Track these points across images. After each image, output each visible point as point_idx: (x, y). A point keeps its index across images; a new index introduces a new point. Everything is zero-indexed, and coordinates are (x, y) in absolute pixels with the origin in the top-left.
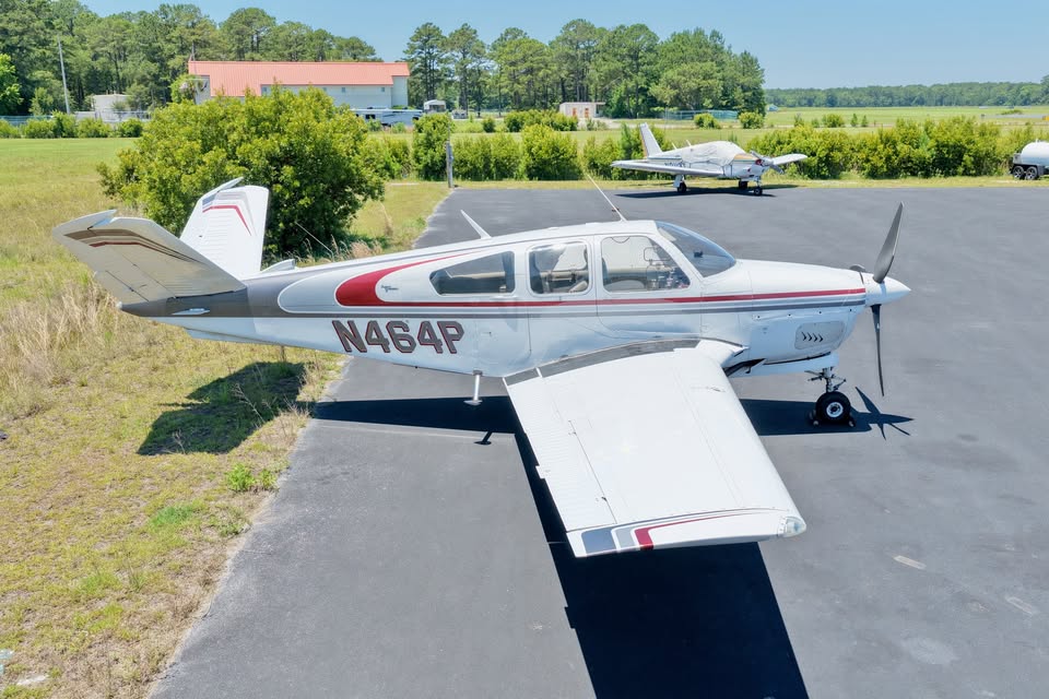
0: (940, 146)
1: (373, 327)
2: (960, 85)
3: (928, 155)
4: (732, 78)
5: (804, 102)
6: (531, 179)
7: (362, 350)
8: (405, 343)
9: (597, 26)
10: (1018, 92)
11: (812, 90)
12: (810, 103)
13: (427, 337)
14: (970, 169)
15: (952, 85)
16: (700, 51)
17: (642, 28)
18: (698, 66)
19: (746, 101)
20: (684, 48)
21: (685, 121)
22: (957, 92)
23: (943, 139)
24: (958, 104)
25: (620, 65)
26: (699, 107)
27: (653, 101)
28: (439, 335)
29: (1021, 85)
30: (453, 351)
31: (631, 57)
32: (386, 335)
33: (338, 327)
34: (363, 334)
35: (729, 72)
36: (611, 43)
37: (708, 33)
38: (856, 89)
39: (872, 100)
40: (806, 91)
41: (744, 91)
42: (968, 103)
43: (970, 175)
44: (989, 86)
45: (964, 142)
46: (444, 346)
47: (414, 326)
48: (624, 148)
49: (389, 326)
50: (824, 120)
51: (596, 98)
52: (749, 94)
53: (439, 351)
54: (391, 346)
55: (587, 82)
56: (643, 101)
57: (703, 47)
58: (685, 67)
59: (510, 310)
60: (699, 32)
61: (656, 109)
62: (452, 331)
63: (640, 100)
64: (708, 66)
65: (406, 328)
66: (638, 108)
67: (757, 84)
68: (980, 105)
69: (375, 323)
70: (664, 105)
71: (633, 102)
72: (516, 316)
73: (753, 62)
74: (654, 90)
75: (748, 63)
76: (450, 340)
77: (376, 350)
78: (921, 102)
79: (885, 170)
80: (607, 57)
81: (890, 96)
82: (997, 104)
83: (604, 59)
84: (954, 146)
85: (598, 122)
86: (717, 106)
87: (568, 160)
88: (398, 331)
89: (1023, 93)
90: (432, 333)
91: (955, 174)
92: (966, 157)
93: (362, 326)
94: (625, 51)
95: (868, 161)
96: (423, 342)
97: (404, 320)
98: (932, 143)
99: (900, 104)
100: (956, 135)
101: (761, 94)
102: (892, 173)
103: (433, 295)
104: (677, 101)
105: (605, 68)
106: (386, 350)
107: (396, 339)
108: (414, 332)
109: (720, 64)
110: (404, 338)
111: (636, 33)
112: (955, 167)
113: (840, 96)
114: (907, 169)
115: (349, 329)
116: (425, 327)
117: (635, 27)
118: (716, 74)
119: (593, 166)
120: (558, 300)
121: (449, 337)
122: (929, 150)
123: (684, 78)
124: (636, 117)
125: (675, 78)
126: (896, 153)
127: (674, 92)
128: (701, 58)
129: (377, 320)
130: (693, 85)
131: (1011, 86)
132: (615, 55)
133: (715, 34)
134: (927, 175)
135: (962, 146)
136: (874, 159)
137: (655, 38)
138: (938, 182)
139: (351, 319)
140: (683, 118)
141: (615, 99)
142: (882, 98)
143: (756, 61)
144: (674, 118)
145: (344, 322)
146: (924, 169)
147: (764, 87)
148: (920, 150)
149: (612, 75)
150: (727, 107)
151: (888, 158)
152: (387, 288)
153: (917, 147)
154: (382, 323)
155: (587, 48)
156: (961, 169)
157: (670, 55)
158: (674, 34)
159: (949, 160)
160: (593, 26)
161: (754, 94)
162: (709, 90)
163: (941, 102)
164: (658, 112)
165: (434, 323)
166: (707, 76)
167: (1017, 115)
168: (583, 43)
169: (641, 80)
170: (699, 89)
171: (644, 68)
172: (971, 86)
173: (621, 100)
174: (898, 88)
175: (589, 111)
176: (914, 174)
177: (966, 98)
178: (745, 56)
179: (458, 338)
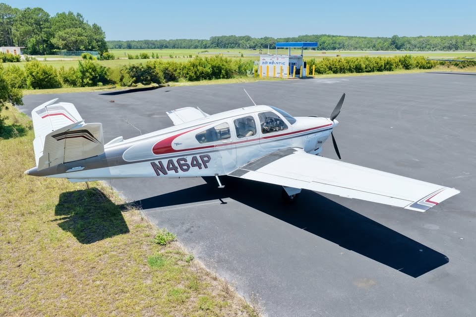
0: (213, 67)
1: (171, 162)
2: (180, 40)
3: (209, 71)
4: (90, 36)
5: (117, 47)
6: (35, 89)
7: (165, 173)
8: (185, 167)
9: (13, 7)
10: (202, 43)
11: (120, 41)
12: (120, 47)
13: (196, 163)
14: (224, 76)
15: (177, 40)
16: (73, 22)
17: (40, 9)
18: (74, 30)
19: (99, 47)
20: (65, 21)
21: (70, 56)
22: (180, 43)
23: (214, 64)
24: (181, 48)
25: (30, 28)
26: (78, 49)
27: (52, 46)
28: (200, 161)
29: (202, 41)
30: (206, 167)
31: (37, 24)
32: (177, 165)
33: (153, 165)
34: (165, 166)
35: (89, 33)
36: (24, 16)
37: (75, 14)
38: (139, 41)
39: (147, 46)
40: (118, 41)
41: (97, 42)
42: (184, 48)
43: (225, 78)
44: (191, 41)
45: (221, 65)
46: (203, 166)
47: (189, 159)
48: (81, 71)
49: (178, 161)
50: (141, 56)
51: (18, 44)
52: (100, 43)
53: (200, 168)
54: (179, 169)
55: (13, 36)
56: (47, 46)
57: (75, 21)
58: (68, 30)
59: (229, 146)
60: (71, 14)
61: (54, 50)
62: (206, 159)
63: (44, 46)
64: (79, 30)
65: (185, 160)
66: (44, 50)
67: (102, 39)
68: (189, 48)
69: (172, 160)
70: (59, 48)
71: (41, 47)
72: (232, 149)
73: (99, 29)
74: (54, 41)
75: (97, 29)
76: (205, 163)
77: (171, 173)
78: (166, 47)
79: (195, 77)
80: (23, 23)
81: (154, 44)
82: (195, 48)
83: (21, 24)
84: (217, 67)
85: (32, 58)
86: (87, 49)
87: (53, 78)
88: (182, 162)
89: (204, 43)
90: (197, 161)
91: (220, 78)
92: (223, 71)
93: (165, 163)
94: (33, 21)
95: (188, 74)
96: (193, 165)
97: (185, 157)
98: (210, 66)
99: (158, 48)
100: (217, 63)
101: (105, 43)
102: (197, 79)
103: (197, 144)
104: (66, 46)
105: (22, 29)
106: (176, 172)
107: (181, 166)
108: (189, 162)
109: (84, 29)
110: (184, 165)
111: (37, 12)
112: (220, 76)
113: (133, 44)
114: (203, 77)
115: (159, 165)
116: (194, 159)
117: (36, 9)
118: (84, 34)
119: (66, 81)
120: (246, 140)
121: (205, 162)
122: (209, 68)
123: (68, 36)
124: (44, 54)
125: (64, 35)
126: (198, 70)
127: (64, 42)
128: (75, 26)
129: (172, 159)
130: (73, 38)
131: (199, 41)
132: (27, 23)
133: (78, 15)
134: (210, 79)
135: (220, 67)
136: (190, 73)
137: (48, 15)
138: (214, 82)
139: (159, 160)
140: (70, 55)
141: (29, 45)
142: (151, 45)
143: (101, 28)
144: (65, 55)
145: (157, 162)
146: (208, 76)
147: (106, 40)
148: (206, 69)
149: (28, 33)
150: (91, 50)
151: (196, 73)
152: (177, 144)
153: (205, 68)
154: (175, 160)
155: (9, 18)
156: (222, 76)
157: (57, 24)
158: (58, 14)
159: (217, 72)
160: (11, 7)
161: (102, 44)
162: (82, 41)
163: (174, 47)
164: (56, 52)
165: (198, 156)
166: (80, 35)
167: (207, 53)
168: (6, 15)
169: (44, 36)
170: (77, 41)
171: (45, 29)
172: (184, 40)
173: (33, 46)
174: (156, 41)
175: (16, 51)
176: (205, 79)
177: (183, 45)
178: (95, 26)
179: (208, 161)
